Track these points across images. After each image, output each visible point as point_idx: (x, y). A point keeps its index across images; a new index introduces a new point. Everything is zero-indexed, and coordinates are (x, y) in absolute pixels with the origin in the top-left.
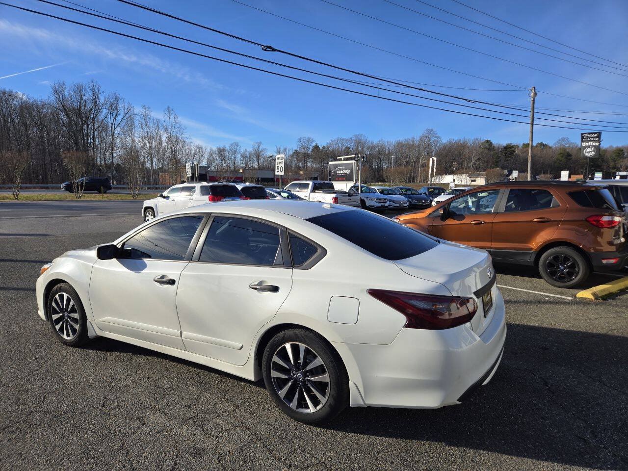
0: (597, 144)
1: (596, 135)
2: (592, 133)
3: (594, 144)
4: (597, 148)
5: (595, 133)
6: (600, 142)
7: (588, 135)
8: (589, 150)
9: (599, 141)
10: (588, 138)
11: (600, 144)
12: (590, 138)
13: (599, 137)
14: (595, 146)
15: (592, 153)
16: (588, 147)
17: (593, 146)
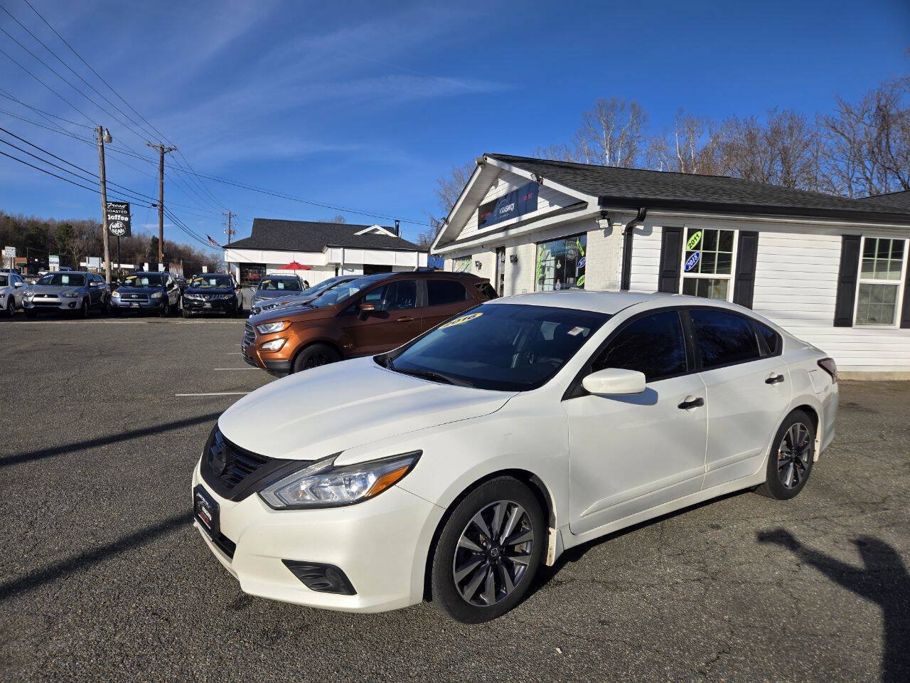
0: (127, 219)
1: (124, 207)
2: (119, 204)
3: (122, 218)
4: (127, 225)
5: (122, 204)
6: (129, 217)
7: (113, 205)
8: (117, 225)
9: (128, 215)
10: (113, 209)
11: (129, 220)
12: (115, 210)
13: (127, 209)
14: (124, 222)
15: (121, 231)
16: (115, 221)
17: (121, 221)
